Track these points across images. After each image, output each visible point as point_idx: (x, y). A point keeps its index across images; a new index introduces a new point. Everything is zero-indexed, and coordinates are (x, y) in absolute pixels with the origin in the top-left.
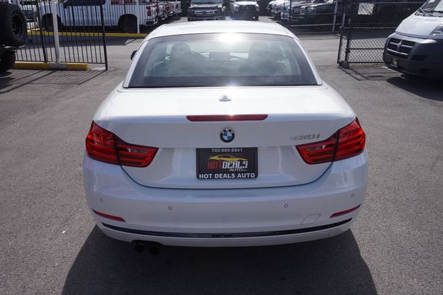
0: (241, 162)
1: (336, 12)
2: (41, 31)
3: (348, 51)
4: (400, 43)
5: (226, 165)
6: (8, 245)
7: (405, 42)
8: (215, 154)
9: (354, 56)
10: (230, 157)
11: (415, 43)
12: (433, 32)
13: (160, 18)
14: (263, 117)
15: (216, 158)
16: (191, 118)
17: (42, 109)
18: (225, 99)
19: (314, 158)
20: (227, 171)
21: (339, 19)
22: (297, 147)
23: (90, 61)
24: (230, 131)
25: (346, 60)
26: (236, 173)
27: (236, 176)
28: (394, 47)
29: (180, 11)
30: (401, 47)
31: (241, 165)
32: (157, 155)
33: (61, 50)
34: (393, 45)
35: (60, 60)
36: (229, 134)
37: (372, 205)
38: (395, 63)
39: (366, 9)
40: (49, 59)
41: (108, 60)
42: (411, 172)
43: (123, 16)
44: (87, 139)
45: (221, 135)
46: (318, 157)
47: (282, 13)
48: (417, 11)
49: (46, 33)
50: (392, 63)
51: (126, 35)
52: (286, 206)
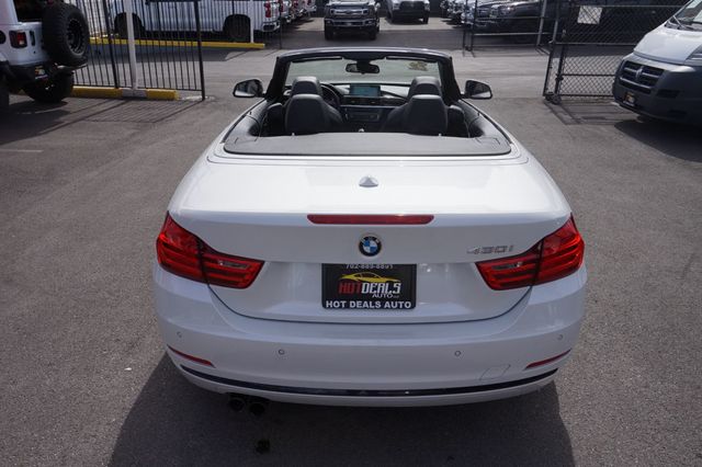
0: (391, 284)
1: (543, 15)
2: (109, 38)
3: (559, 78)
4: (641, 70)
5: (367, 289)
6: (45, 384)
7: (648, 69)
8: (351, 271)
9: (569, 85)
10: (373, 276)
11: (662, 70)
12: (692, 56)
13: (285, 20)
14: (427, 219)
15: (352, 277)
16: (315, 218)
17: (108, 162)
18: (368, 184)
19: (504, 281)
20: (368, 297)
21: (548, 26)
22: (477, 264)
23: (180, 85)
24: (374, 239)
25: (556, 91)
26: (383, 300)
27: (383, 304)
28: (631, 76)
29: (313, 9)
30: (641, 76)
31: (391, 288)
32: (262, 272)
33: (138, 67)
34: (629, 73)
35: (137, 85)
36: (373, 244)
37: (590, 336)
38: (631, 99)
39: (590, 15)
40: (122, 83)
41: (206, 84)
42: (651, 281)
43: (230, 16)
44: (159, 241)
45: (361, 245)
46: (511, 280)
47: (463, 15)
48: (668, 21)
49: (117, 42)
50: (626, 99)
51: (235, 44)
52: (458, 353)
